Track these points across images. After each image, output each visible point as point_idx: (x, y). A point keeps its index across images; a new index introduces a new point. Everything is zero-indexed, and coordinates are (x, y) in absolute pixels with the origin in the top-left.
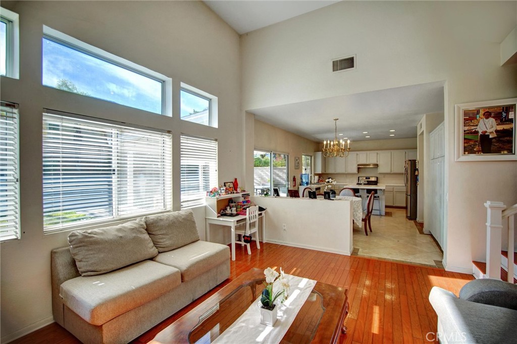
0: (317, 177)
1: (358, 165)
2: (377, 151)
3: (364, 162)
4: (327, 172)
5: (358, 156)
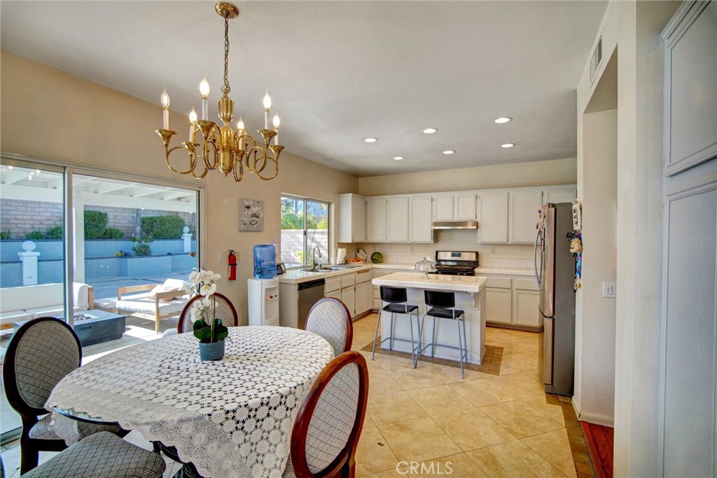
0: (341, 253)
1: (436, 224)
2: (475, 192)
3: (448, 217)
4: (370, 240)
5: (434, 203)
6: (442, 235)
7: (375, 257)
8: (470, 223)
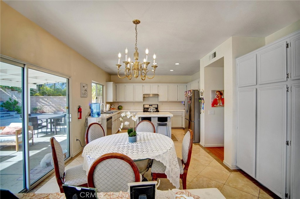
1: (144, 95)
2: (158, 84)
3: (149, 92)
5: (144, 87)
6: (145, 99)
7: (120, 107)
8: (151, 95)
